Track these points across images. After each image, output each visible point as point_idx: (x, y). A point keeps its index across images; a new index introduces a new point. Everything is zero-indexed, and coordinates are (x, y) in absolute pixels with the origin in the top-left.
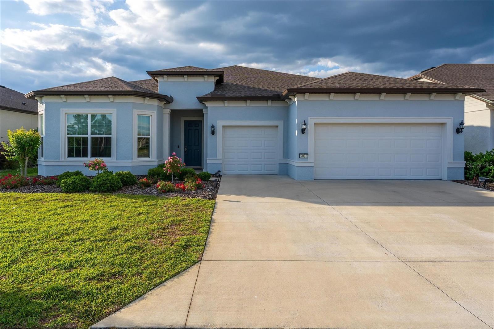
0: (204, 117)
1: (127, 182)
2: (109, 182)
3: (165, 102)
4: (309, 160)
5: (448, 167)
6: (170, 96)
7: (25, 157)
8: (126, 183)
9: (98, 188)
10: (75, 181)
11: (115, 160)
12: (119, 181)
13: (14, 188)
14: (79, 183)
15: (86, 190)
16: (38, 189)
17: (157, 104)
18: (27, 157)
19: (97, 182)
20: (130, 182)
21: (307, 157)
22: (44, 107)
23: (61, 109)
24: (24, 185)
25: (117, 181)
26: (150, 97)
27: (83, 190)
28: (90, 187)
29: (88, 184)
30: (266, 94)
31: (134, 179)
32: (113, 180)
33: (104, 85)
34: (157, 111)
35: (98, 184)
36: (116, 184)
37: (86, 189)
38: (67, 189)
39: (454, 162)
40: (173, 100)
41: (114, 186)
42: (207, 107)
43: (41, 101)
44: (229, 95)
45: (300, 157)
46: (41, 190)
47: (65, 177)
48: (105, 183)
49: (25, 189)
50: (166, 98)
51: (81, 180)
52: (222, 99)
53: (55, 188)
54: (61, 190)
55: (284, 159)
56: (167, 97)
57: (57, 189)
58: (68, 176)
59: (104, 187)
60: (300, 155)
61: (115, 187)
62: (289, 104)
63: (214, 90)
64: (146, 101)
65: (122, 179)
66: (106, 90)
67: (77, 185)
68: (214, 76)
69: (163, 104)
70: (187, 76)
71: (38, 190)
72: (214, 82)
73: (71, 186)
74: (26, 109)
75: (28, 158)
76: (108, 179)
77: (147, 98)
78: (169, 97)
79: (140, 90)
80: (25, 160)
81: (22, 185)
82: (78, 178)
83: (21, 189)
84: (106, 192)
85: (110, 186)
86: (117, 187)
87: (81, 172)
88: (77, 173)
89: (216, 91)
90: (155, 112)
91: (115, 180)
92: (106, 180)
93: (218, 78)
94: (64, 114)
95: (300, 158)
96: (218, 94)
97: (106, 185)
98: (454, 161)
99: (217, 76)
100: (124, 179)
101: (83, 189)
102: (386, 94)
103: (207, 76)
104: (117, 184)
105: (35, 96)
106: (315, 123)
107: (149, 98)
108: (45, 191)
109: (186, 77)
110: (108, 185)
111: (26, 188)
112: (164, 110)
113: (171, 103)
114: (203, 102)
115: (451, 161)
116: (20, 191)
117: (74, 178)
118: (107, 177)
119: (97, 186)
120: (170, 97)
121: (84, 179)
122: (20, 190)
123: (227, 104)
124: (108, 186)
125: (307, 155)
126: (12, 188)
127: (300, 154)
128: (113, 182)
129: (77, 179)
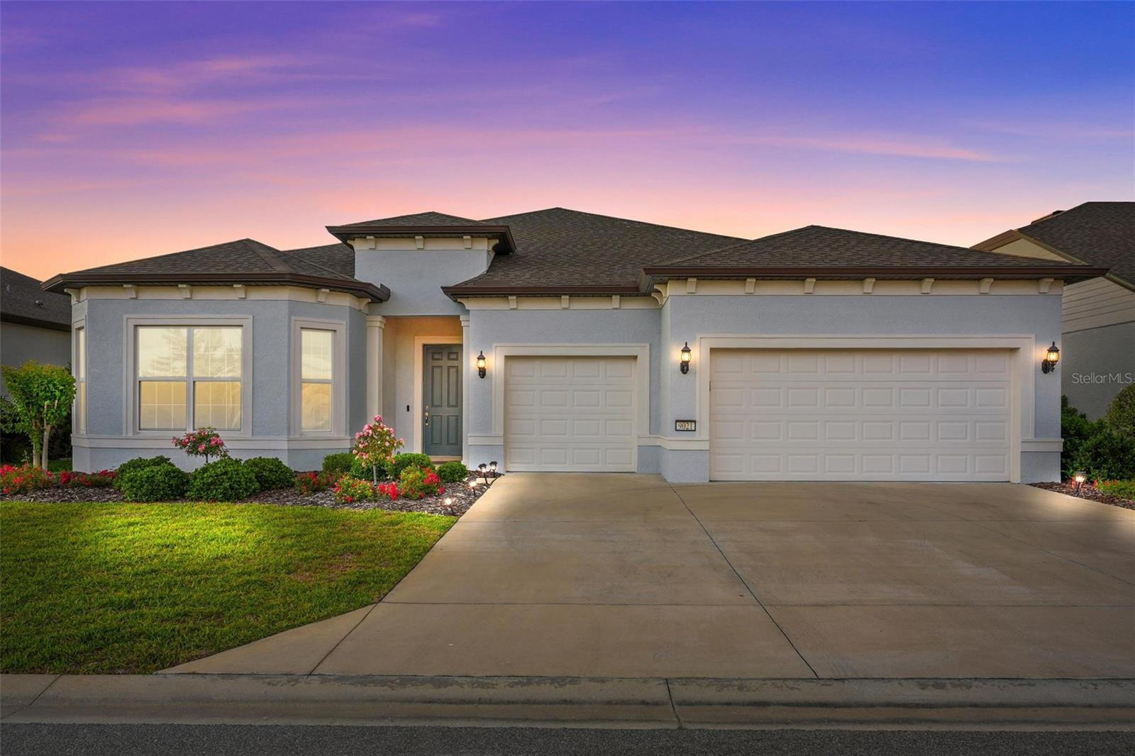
0: (462, 335)
1: (271, 480)
2: (229, 479)
3: (370, 300)
4: (697, 436)
5: (1022, 452)
6: (381, 285)
7: (43, 426)
8: (269, 483)
9: (204, 492)
10: (154, 476)
11: (249, 436)
12: (251, 478)
13: (18, 493)
14: (162, 482)
15: (178, 497)
16: (72, 495)
17: (349, 305)
18: (47, 424)
19: (203, 478)
20: (277, 481)
21: (693, 429)
22: (87, 311)
23: (125, 317)
24: (42, 487)
25: (247, 478)
26: (331, 287)
27: (172, 497)
28: (186, 491)
29: (183, 484)
30: (608, 279)
31: (288, 474)
32: (238, 474)
33: (224, 260)
34: (348, 321)
35: (203, 483)
36: (243, 483)
37: (179, 495)
38: (136, 494)
39: (1038, 439)
40: (390, 296)
41: (241, 489)
42: (468, 311)
43: (79, 297)
44: (520, 282)
45: (678, 428)
46: (80, 497)
47: (132, 469)
48: (219, 481)
49: (44, 495)
50: (368, 290)
51: (167, 474)
52: (502, 293)
53: (110, 493)
54: (124, 498)
55: (651, 436)
56: (371, 287)
57: (115, 496)
58: (139, 466)
59: (217, 490)
60: (678, 423)
61: (241, 491)
62: (660, 303)
63: (487, 271)
64: (322, 298)
65: (260, 475)
66: (229, 271)
67: (159, 485)
68: (487, 237)
69: (365, 303)
70: (421, 237)
71: (72, 498)
72: (488, 251)
73: (145, 487)
74: (44, 318)
75: (49, 427)
76: (226, 473)
77: (323, 290)
78: (378, 289)
79: (306, 270)
80: (43, 432)
81: (37, 488)
82: (160, 470)
83: (34, 495)
84: (221, 501)
85: (231, 488)
86: (246, 490)
87: (169, 459)
88: (161, 461)
89: (492, 273)
90: (344, 322)
91: (243, 475)
92: (221, 475)
93: (497, 241)
94: (132, 328)
95: (676, 430)
96: (496, 279)
97: (221, 484)
98: (1035, 437)
99: (494, 238)
100: (264, 474)
101: (172, 495)
102: (876, 280)
103: (469, 237)
104: (246, 484)
105: (65, 286)
106: (711, 349)
107: (328, 291)
108: (88, 499)
109: (420, 239)
110: (227, 485)
111: (47, 494)
112: (370, 318)
113: (384, 302)
114: (459, 300)
115: (1030, 438)
116: (32, 500)
117: (152, 471)
118: (224, 467)
119: (201, 487)
120: (379, 287)
121: (174, 472)
122: (32, 497)
123: (515, 302)
124: (225, 489)
125: (693, 424)
126: (15, 494)
127: (677, 421)
128: (237, 479)
129: (157, 473)
